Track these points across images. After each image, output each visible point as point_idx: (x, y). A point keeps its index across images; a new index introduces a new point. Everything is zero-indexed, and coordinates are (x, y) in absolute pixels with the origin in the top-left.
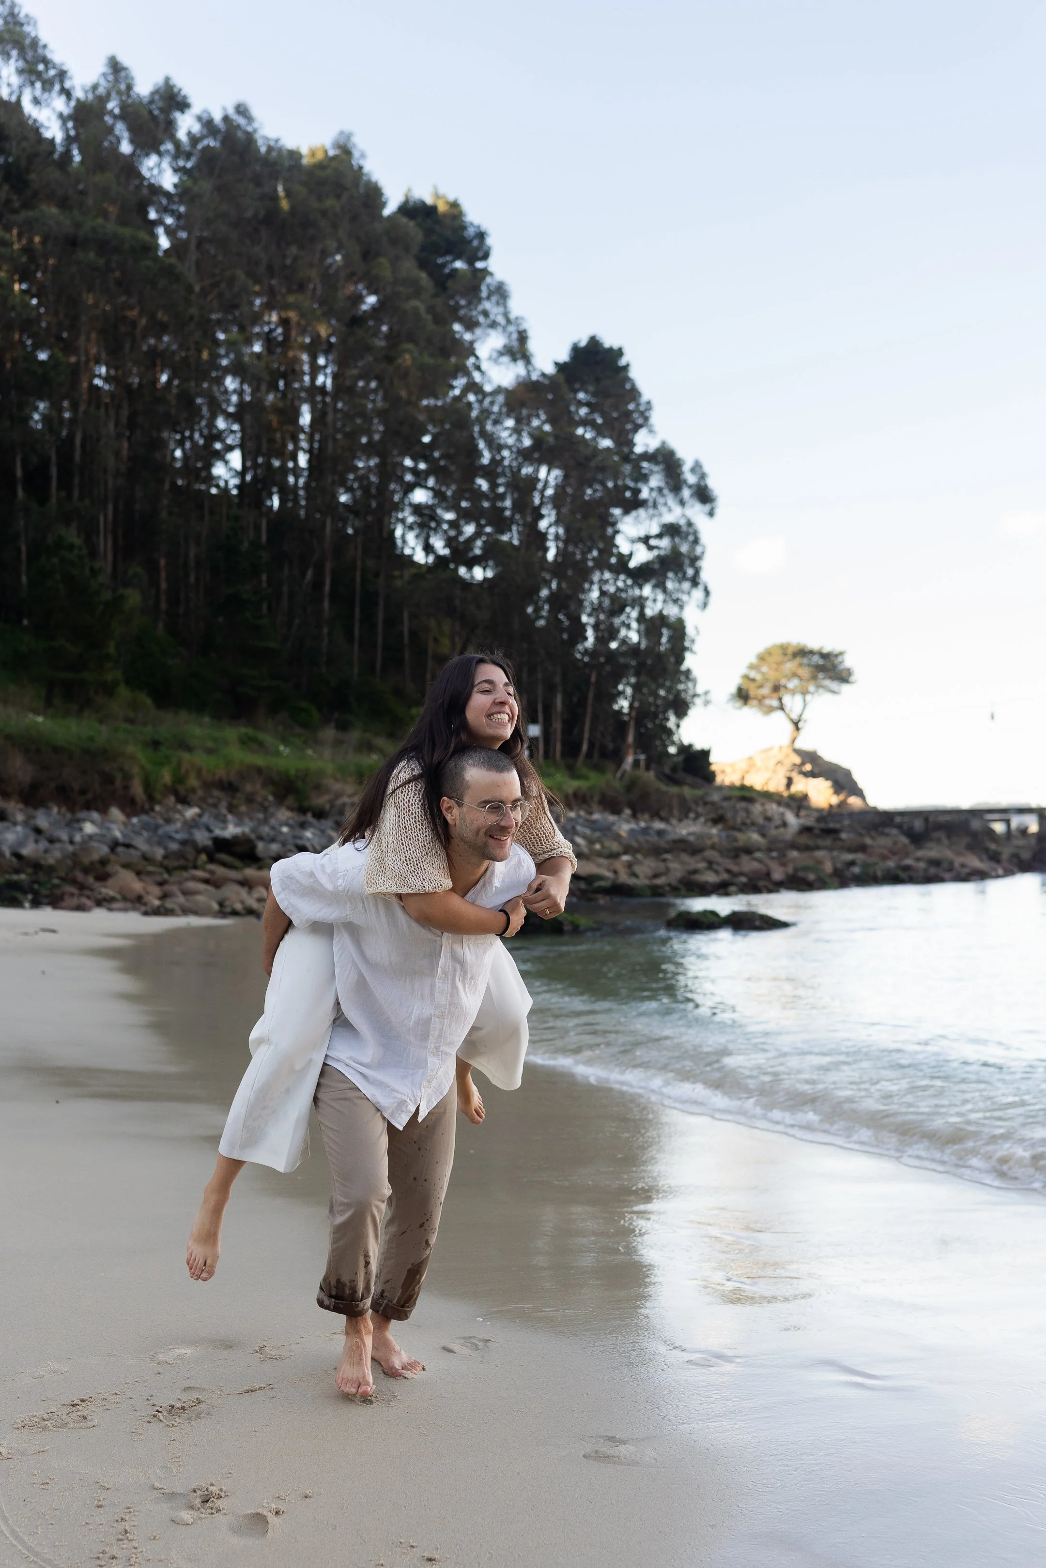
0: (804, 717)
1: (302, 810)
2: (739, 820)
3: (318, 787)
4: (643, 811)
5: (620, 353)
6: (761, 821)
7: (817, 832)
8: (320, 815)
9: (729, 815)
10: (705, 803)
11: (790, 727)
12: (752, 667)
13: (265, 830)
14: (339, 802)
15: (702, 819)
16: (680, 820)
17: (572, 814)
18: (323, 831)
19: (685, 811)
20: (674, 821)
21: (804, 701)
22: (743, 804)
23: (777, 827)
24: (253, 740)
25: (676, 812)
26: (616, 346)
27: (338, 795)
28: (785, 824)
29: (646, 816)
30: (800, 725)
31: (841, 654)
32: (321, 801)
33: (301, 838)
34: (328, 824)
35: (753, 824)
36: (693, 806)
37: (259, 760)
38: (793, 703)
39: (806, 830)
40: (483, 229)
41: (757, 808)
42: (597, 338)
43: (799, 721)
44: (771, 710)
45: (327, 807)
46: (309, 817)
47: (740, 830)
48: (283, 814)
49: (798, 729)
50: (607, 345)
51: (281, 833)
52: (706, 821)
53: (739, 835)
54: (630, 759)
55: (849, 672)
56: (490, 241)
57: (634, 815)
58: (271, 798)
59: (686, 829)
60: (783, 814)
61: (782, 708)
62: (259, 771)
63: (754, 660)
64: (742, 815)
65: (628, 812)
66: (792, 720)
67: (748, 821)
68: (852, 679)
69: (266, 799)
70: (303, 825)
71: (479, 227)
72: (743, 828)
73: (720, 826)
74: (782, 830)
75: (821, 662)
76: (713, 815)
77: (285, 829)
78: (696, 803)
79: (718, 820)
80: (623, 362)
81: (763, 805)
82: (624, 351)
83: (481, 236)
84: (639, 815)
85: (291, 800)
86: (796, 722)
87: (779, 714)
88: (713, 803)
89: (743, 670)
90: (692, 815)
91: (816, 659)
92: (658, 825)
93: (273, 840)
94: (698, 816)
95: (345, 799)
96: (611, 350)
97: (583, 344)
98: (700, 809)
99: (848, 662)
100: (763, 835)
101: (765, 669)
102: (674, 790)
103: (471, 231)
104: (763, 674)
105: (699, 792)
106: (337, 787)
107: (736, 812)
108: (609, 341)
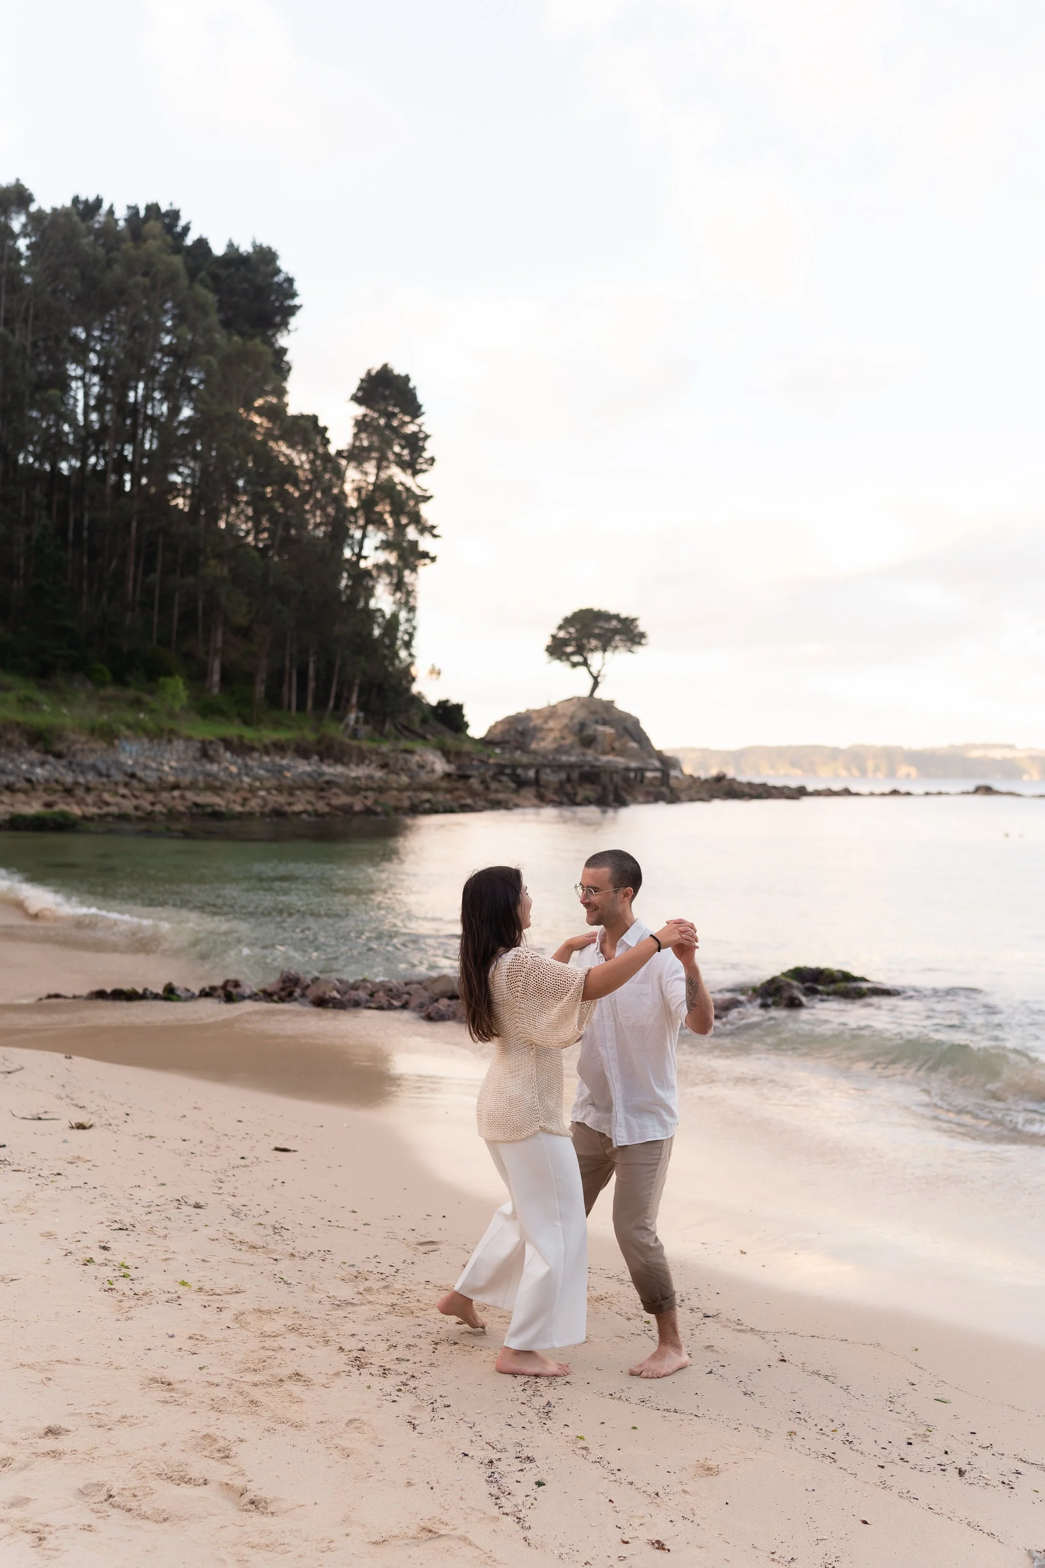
0: (602, 673)
1: (47, 752)
2: (399, 767)
3: (60, 738)
4: (329, 757)
5: (407, 379)
6: (414, 767)
7: (455, 777)
8: (59, 756)
9: (391, 763)
10: (378, 754)
11: (591, 681)
12: (560, 628)
13: (10, 766)
14: (74, 748)
15: (373, 766)
16: (357, 765)
17: (266, 759)
18: (55, 768)
19: (361, 758)
20: (352, 766)
21: (603, 659)
22: (401, 756)
23: (428, 773)
24: (29, 699)
25: (355, 759)
26: (403, 374)
27: (74, 743)
28: (433, 771)
29: (331, 761)
30: (599, 679)
31: (634, 620)
32: (60, 747)
33: (32, 773)
34: (64, 762)
35: (409, 770)
36: (368, 756)
37: (20, 718)
38: (596, 659)
39: (447, 776)
40: (290, 276)
41: (417, 758)
42: (389, 366)
43: (598, 676)
44: (574, 665)
45: (65, 751)
46: (51, 759)
47: (398, 774)
48: (33, 755)
49: (596, 684)
50: (396, 372)
51: (20, 769)
52: (377, 767)
53: (393, 777)
54: (352, 716)
55: (642, 635)
56: (297, 286)
57: (322, 760)
58: (25, 744)
59: (358, 772)
60: (433, 763)
61: (585, 663)
62: (18, 725)
63: (560, 621)
64: (401, 762)
65: (316, 758)
66: (591, 673)
67: (405, 768)
68: (643, 641)
69: (21, 744)
70: (42, 764)
71: (287, 273)
72: (402, 773)
73: (385, 771)
74: (430, 775)
75: (619, 626)
76: (381, 763)
77: (24, 767)
78: (371, 753)
79: (384, 766)
80: (411, 385)
81: (421, 756)
82: (410, 377)
83: (290, 281)
84: (326, 761)
85: (40, 745)
86: (595, 675)
87: (582, 669)
88: (382, 754)
89: (554, 631)
90: (367, 762)
91: (614, 623)
92: (340, 769)
93: (12, 773)
94: (371, 762)
95: (79, 746)
96: (399, 377)
97: (373, 372)
98: (374, 758)
99: (642, 626)
100: (411, 778)
101: (572, 630)
102: (354, 743)
103: (279, 278)
104: (570, 633)
105: (374, 745)
106: (73, 737)
107: (397, 760)
108: (399, 370)
